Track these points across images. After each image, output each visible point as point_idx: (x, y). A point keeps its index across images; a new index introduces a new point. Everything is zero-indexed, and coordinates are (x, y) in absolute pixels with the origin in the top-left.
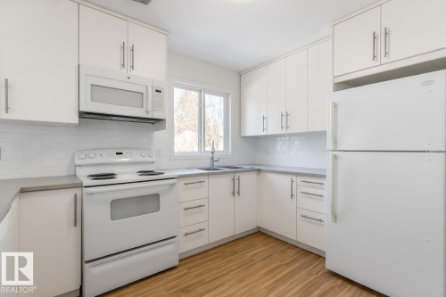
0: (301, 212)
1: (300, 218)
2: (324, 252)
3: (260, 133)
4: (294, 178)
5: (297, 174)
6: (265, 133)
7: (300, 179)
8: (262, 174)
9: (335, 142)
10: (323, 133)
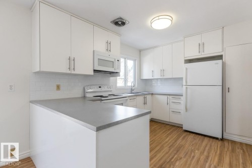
0: (171, 110)
1: (171, 112)
2: (182, 125)
3: (151, 77)
4: (169, 96)
5: (169, 95)
6: (153, 78)
7: (171, 97)
8: (154, 96)
9: (186, 82)
10: (182, 79)
